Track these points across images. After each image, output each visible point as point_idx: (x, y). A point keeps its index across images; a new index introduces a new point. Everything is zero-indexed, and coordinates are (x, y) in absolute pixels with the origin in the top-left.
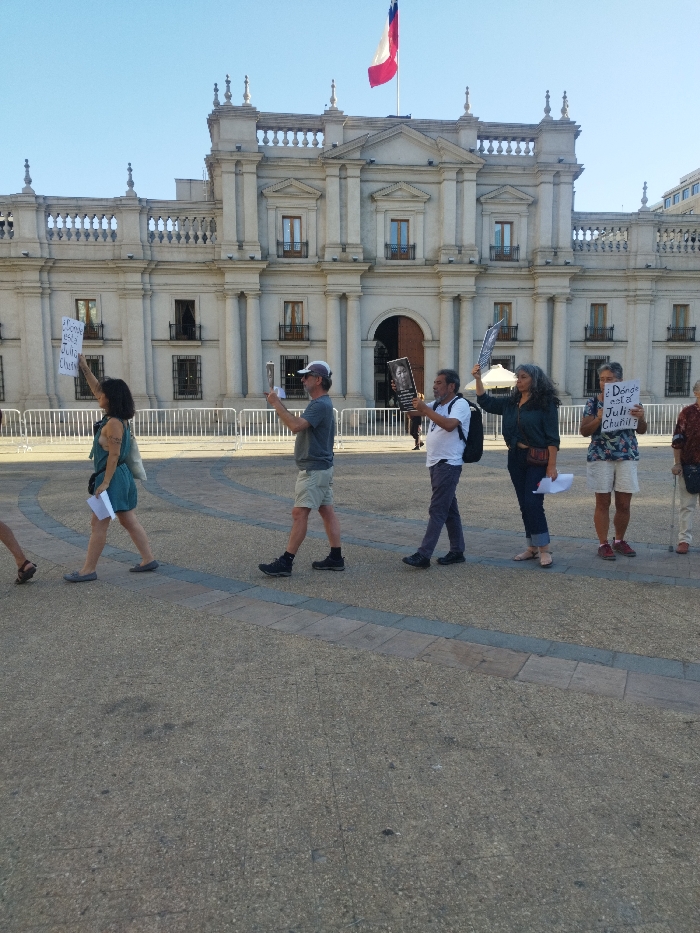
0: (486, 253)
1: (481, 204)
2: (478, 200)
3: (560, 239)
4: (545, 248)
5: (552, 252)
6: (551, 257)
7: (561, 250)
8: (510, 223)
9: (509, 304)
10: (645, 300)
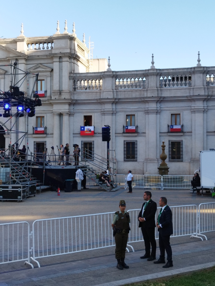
3: (63, 87)
4: (56, 91)
5: (58, 93)
6: (58, 95)
7: (63, 92)
8: (44, 80)
9: (44, 117)
10: (109, 113)
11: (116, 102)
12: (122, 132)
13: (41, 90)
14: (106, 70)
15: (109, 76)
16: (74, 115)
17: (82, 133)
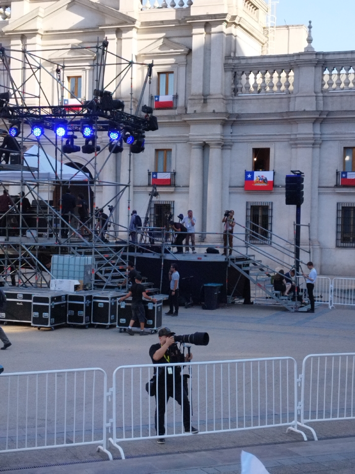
1: (141, 58)
3: (211, 87)
4: (195, 95)
5: (201, 99)
6: (201, 105)
7: (211, 97)
8: (172, 72)
9: (170, 150)
10: (306, 144)
11: (322, 118)
12: (333, 183)
13: (167, 93)
14: (303, 51)
15: (308, 63)
16: (233, 148)
17: (249, 185)
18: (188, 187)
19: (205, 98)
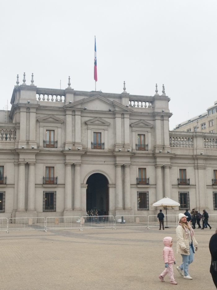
0: (134, 147)
1: (132, 127)
2: (130, 125)
3: (165, 142)
4: (159, 145)
5: (162, 147)
6: (162, 150)
10: (202, 168)
12: (212, 184)
16: (172, 169)
18: (156, 185)
19: (164, 147)
